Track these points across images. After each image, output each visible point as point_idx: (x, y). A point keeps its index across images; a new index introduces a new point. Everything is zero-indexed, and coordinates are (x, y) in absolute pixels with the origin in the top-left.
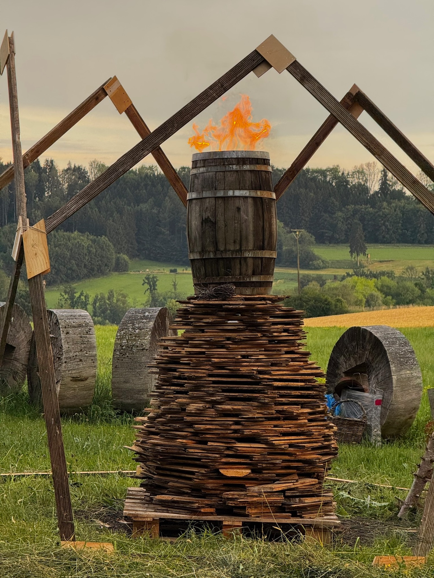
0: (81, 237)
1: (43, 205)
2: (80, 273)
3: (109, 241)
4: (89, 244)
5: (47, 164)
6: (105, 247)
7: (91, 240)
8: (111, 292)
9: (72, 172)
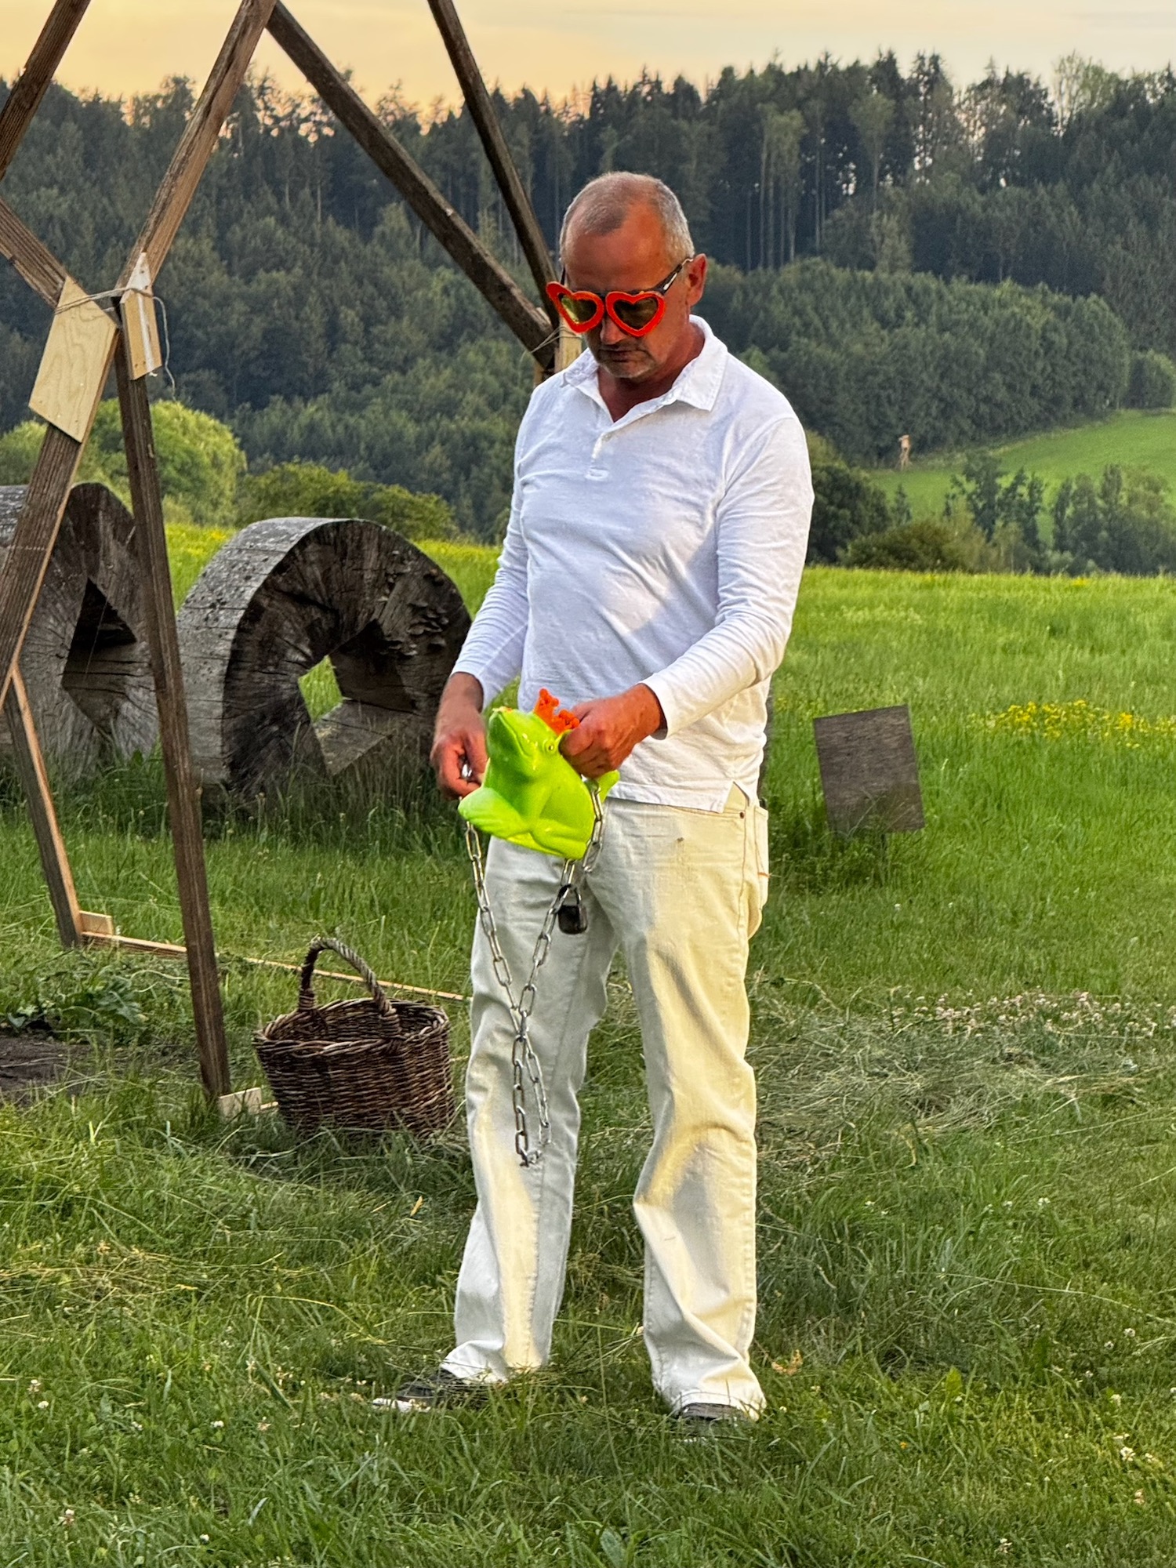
0: (1023, 300)
1: (905, 199)
2: (1019, 413)
3: (1113, 309)
4: (1047, 322)
5: (920, 70)
6: (1097, 330)
7: (1055, 308)
8: (1112, 472)
9: (997, 91)
